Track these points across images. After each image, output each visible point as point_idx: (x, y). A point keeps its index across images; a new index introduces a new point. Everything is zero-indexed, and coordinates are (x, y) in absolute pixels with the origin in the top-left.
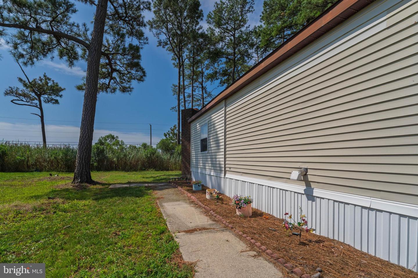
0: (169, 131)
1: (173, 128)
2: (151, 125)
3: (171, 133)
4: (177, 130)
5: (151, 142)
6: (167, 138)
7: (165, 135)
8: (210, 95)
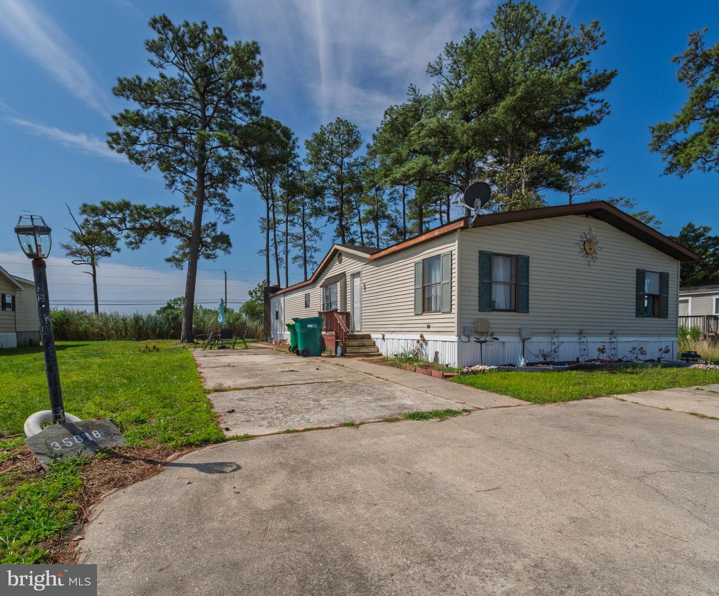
0: (256, 288)
1: (261, 284)
3: (259, 291)
6: (253, 297)
7: (251, 294)
8: (316, 232)
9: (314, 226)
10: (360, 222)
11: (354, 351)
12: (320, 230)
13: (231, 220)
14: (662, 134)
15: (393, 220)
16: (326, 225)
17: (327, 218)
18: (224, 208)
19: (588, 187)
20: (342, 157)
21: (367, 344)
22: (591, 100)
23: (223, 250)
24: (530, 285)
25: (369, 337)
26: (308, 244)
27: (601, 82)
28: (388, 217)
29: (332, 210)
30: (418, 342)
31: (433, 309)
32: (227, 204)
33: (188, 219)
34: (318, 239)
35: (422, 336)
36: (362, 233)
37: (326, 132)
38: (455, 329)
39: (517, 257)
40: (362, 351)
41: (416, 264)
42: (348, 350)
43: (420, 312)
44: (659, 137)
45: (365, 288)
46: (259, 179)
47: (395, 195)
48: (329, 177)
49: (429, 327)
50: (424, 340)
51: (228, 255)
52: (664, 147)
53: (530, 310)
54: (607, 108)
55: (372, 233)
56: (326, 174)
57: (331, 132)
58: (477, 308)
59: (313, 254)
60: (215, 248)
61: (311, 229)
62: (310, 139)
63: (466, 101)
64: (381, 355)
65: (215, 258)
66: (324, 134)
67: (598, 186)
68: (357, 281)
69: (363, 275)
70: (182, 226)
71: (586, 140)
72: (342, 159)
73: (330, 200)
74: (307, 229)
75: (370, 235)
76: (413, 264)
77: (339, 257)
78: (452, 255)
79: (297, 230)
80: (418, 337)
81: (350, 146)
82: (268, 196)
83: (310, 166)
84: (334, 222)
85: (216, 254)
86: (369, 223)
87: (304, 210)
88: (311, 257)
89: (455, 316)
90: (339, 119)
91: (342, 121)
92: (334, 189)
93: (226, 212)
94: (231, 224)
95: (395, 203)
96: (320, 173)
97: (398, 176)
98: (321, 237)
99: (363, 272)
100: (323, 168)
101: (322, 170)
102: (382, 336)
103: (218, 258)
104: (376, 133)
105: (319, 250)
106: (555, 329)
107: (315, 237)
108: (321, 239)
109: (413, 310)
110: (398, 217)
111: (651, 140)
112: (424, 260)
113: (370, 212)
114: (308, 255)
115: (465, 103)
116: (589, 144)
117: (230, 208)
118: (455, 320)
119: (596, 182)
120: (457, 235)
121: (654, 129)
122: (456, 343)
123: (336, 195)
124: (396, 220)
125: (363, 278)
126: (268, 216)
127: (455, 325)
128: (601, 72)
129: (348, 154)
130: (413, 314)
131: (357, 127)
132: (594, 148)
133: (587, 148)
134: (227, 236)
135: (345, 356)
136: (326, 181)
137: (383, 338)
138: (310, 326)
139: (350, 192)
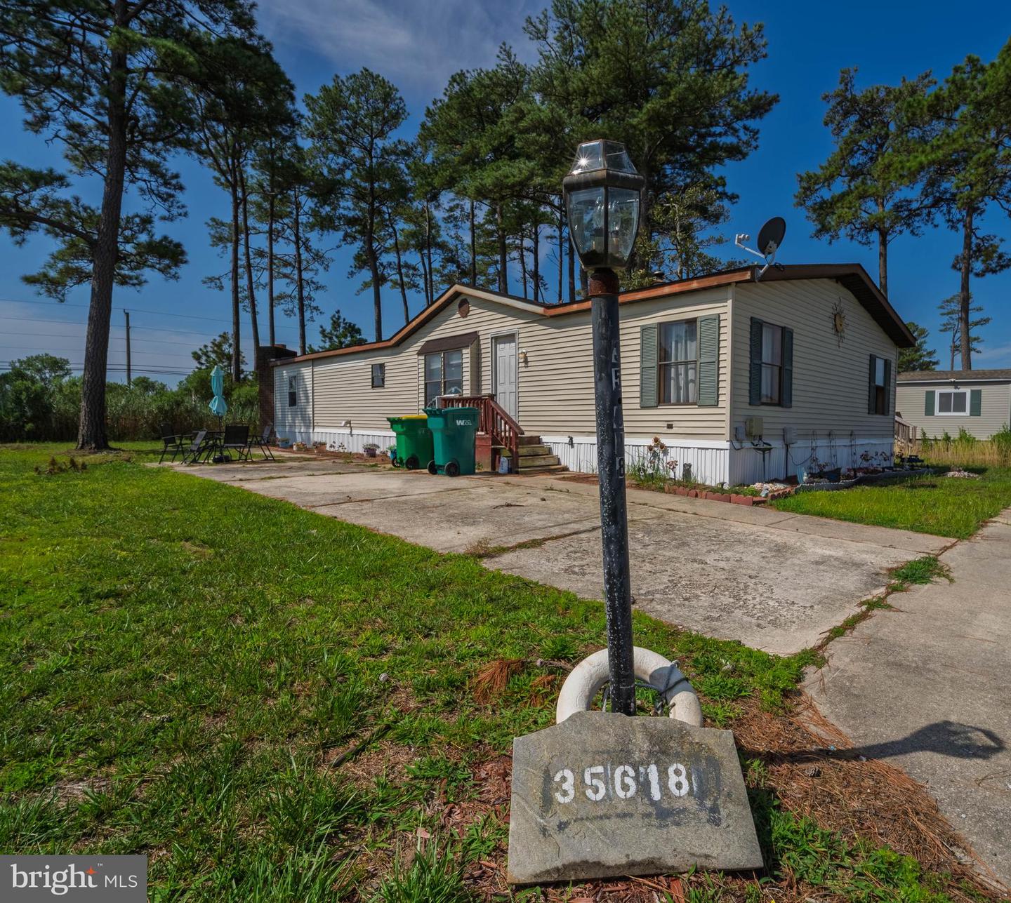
0: (206, 346)
1: (218, 339)
2: (127, 315)
3: (214, 352)
4: (230, 345)
5: (129, 365)
6: (202, 364)
7: (197, 357)
8: (318, 257)
9: (314, 244)
10: (397, 248)
11: (528, 464)
12: (326, 256)
13: (180, 215)
14: (809, 184)
15: (451, 251)
16: (338, 247)
17: (341, 234)
18: (163, 189)
19: (708, 241)
20: (371, 136)
21: (541, 452)
22: (745, 128)
23: (159, 270)
24: (794, 370)
25: (538, 440)
26: (305, 275)
27: (760, 107)
28: (442, 246)
29: (351, 222)
30: (650, 448)
31: (673, 400)
32: (170, 184)
33: (85, 201)
34: (321, 269)
35: (656, 440)
36: (400, 267)
37: (344, 88)
38: (727, 431)
39: (783, 329)
40: (537, 463)
41: (644, 329)
42: (521, 462)
43: (653, 404)
44: (806, 189)
45: (526, 361)
46: (215, 148)
47: (457, 213)
48: (346, 166)
49: (670, 427)
50: (662, 446)
51: (172, 281)
52: (809, 203)
53: (794, 404)
54: (756, 140)
55: (415, 269)
56: (341, 160)
57: (353, 91)
58: (747, 400)
59: (312, 294)
60: (142, 264)
61: (308, 249)
62: (316, 93)
63: (590, 90)
64: (566, 469)
65: (140, 284)
66: (341, 91)
67: (720, 241)
68: (505, 350)
69: (521, 340)
70: (69, 214)
71: (721, 178)
72: (372, 140)
73: (347, 207)
74: (302, 250)
75: (411, 272)
76: (639, 329)
77: (460, 306)
78: (719, 321)
79: (284, 249)
80: (651, 442)
81: (385, 122)
82: (235, 182)
83: (310, 140)
84: (352, 243)
85: (143, 278)
86: (408, 252)
87: (298, 215)
88: (310, 298)
89: (727, 411)
90: (366, 70)
91: (371, 75)
92: (357, 187)
93: (165, 198)
94: (177, 222)
95: (455, 226)
96: (331, 156)
97: (488, 182)
98: (327, 266)
99: (521, 335)
100: (336, 148)
101: (335, 152)
102: (567, 440)
103: (145, 286)
104: (432, 107)
105: (322, 287)
106: (814, 430)
107: (316, 265)
108: (326, 269)
109: (638, 400)
110: (459, 246)
111: (797, 189)
112: (660, 324)
113: (413, 235)
114: (305, 294)
115: (588, 92)
116: (724, 185)
117: (178, 194)
118: (727, 418)
119: (717, 236)
120: (731, 291)
121: (801, 178)
122: (727, 452)
123: (359, 196)
124: (457, 251)
125: (521, 345)
126: (236, 217)
127: (727, 425)
128: (761, 93)
129: (382, 134)
130: (638, 406)
131: (397, 90)
132: (729, 190)
133: (720, 189)
134: (178, 245)
135: (517, 473)
136: (341, 171)
137: (571, 443)
138: (460, 423)
139: (386, 196)
